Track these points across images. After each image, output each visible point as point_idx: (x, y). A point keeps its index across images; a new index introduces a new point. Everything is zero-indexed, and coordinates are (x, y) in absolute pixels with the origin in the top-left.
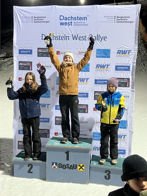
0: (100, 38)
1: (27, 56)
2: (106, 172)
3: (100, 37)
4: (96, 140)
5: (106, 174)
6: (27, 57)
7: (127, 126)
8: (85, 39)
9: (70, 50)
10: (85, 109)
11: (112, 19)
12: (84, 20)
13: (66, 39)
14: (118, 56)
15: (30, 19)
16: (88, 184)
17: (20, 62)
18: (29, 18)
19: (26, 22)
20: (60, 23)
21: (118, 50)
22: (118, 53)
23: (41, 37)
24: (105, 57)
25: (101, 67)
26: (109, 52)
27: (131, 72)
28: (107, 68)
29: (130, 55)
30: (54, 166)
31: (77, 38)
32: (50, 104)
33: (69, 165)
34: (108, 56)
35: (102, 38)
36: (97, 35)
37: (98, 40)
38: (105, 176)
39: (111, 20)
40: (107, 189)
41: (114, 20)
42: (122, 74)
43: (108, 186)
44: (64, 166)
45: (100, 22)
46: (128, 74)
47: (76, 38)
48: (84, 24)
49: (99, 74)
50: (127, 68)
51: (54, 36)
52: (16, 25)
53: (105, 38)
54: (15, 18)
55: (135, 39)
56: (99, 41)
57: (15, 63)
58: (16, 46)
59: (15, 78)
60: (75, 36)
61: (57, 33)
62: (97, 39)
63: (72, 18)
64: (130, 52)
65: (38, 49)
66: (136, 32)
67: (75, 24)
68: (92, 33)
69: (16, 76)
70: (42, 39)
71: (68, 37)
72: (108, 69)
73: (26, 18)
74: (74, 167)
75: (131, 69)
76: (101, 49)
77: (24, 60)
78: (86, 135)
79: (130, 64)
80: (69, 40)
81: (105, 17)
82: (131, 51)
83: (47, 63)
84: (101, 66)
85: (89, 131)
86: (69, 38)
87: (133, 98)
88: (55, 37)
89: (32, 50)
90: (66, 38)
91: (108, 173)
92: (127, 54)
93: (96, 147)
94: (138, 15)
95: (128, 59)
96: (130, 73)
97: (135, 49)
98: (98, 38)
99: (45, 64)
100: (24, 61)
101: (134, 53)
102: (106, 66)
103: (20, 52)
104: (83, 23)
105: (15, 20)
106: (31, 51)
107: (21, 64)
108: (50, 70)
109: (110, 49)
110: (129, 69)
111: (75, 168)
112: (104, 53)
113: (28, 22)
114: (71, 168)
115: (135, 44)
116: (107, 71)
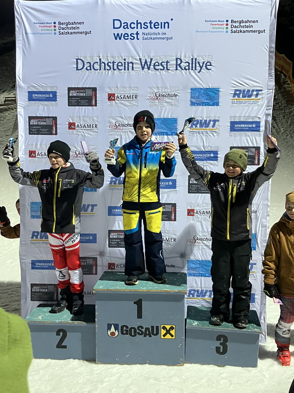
0: (197, 65)
1: (46, 105)
2: (218, 338)
3: (199, 62)
4: (194, 276)
5: (218, 344)
6: (46, 107)
7: (258, 243)
8: (167, 67)
9: (136, 92)
10: (171, 212)
11: (221, 25)
12: (164, 28)
13: (126, 69)
14: (236, 101)
15: (50, 27)
16: (183, 365)
17: (30, 118)
18: (48, 25)
19: (41, 34)
20: (114, 34)
21: (235, 90)
22: (235, 95)
23: (74, 64)
24: (209, 104)
25: (201, 126)
26: (216, 94)
27: (262, 133)
28: (214, 126)
29: (259, 99)
30: (111, 331)
31: (150, 65)
32: (96, 205)
33: (142, 328)
34: (215, 101)
35: (201, 65)
36: (192, 59)
37: (194, 69)
38: (216, 347)
39: (219, 28)
40: (223, 373)
41: (225, 28)
42: (244, 138)
43: (224, 366)
44: (133, 330)
45: (197, 31)
46: (255, 139)
47: (147, 65)
48: (164, 36)
49: (197, 139)
50: (254, 127)
51: (103, 62)
52: (20, 40)
53: (207, 65)
54: (19, 25)
55: (269, 66)
56: (197, 72)
57: (20, 120)
58: (22, 84)
59: (22, 152)
60: (146, 62)
61: (107, 57)
62: (191, 68)
63: (139, 25)
64: (260, 92)
65: (70, 89)
66: (270, 52)
67: (145, 36)
68: (181, 56)
69: (23, 147)
70: (77, 69)
71: (130, 65)
72: (215, 128)
73: (41, 25)
74: (153, 332)
75: (262, 128)
76: (201, 89)
77: (40, 114)
78: (173, 266)
79: (259, 118)
80: (133, 69)
81: (208, 21)
82: (261, 90)
83: (88, 120)
84: (201, 123)
85: (179, 258)
86: (133, 67)
87: (267, 187)
88: (103, 64)
89: (56, 92)
90: (127, 65)
91: (222, 342)
92: (253, 97)
93: (194, 290)
94: (274, 18)
95: (256, 108)
96: (260, 136)
97: (270, 86)
98: (194, 66)
99: (84, 120)
100: (39, 116)
101: (268, 94)
102: (212, 123)
103: (32, 96)
104: (161, 34)
105: (19, 29)
106: (54, 94)
107: (34, 122)
108: (95, 133)
109: (219, 88)
110: (258, 129)
111: (155, 333)
112: (207, 96)
113: (47, 34)
114: (148, 335)
115: (269, 76)
116: (214, 134)
